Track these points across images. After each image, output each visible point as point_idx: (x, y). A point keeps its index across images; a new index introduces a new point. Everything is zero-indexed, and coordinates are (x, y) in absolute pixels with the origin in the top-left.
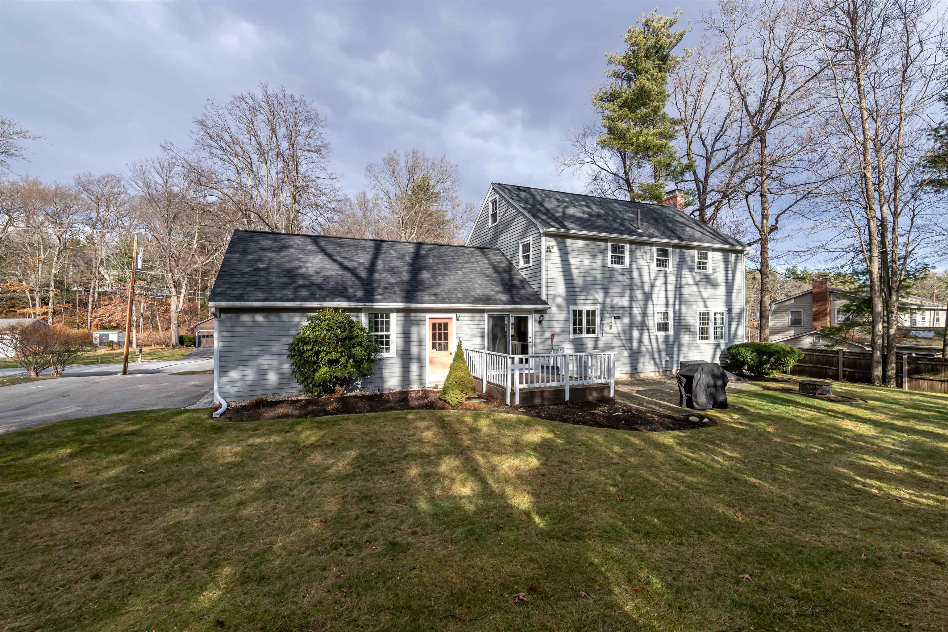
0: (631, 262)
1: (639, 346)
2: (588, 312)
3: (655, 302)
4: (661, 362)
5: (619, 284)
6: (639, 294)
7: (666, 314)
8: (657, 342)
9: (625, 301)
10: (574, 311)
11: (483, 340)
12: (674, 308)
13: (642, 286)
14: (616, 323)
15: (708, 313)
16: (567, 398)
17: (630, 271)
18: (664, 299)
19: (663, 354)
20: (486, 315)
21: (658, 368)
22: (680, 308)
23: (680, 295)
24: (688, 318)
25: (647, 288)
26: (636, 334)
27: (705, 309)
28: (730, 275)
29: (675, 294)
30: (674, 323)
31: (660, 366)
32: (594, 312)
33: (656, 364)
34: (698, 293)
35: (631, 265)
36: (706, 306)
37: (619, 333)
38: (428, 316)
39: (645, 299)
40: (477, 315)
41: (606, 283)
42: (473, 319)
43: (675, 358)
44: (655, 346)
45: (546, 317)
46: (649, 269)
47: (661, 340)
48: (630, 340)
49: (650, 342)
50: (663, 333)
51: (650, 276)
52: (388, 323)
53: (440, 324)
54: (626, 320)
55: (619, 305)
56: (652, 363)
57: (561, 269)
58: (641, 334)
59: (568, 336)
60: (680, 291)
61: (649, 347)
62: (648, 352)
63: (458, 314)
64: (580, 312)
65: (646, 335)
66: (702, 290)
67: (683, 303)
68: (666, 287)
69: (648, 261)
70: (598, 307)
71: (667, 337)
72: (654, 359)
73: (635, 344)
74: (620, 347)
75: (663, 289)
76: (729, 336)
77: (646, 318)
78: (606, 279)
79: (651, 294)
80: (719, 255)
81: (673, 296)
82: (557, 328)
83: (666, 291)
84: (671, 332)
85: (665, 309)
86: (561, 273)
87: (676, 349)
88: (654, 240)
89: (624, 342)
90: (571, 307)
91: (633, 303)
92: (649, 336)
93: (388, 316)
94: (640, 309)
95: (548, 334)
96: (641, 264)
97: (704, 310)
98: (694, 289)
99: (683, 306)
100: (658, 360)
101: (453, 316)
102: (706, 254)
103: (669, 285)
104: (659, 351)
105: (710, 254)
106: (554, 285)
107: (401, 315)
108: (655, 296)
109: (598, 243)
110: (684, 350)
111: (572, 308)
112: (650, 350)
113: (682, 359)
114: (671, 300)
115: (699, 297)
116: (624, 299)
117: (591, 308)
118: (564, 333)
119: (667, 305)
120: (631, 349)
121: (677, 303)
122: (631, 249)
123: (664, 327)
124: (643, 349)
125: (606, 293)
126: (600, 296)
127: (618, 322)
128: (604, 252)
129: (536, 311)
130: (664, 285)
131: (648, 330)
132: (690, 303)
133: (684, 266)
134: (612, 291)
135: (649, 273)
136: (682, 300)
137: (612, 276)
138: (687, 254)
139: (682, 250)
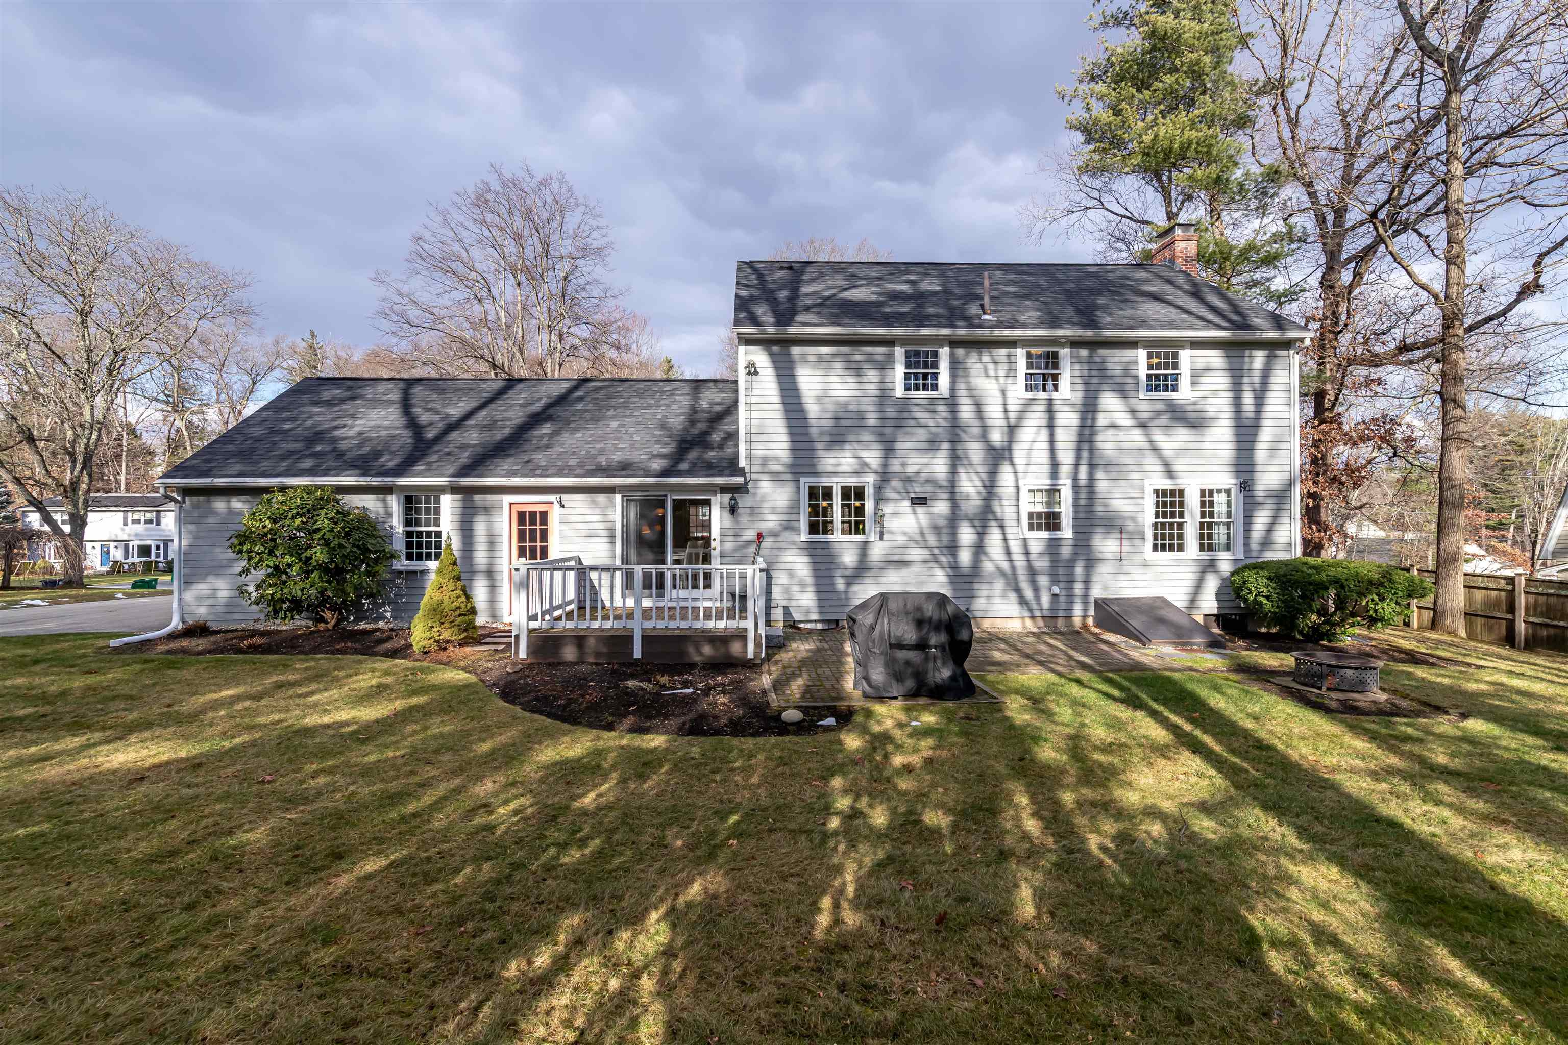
0: (953, 383)
1: (976, 562)
2: (846, 493)
3: (1020, 468)
4: (1037, 597)
5: (921, 431)
6: (975, 451)
7: (1053, 492)
8: (1027, 553)
9: (939, 466)
10: (812, 489)
11: (613, 543)
12: (1075, 480)
13: (984, 434)
14: (915, 513)
15: (1181, 492)
16: (637, 654)
17: (952, 403)
18: (1046, 461)
19: (1043, 580)
20: (618, 498)
21: (1031, 610)
22: (1091, 480)
23: (1091, 450)
24: (1114, 502)
25: (997, 438)
26: (966, 534)
27: (1169, 481)
28: (1248, 400)
29: (1079, 450)
30: (1076, 512)
31: (1035, 607)
32: (860, 491)
33: (1022, 601)
34: (1147, 446)
35: (953, 390)
36: (1170, 474)
37: (922, 534)
38: (507, 499)
39: (990, 461)
40: (601, 498)
41: (888, 430)
42: (594, 504)
43: (1078, 588)
44: (1020, 563)
45: (744, 503)
46: (1004, 397)
47: (1036, 548)
48: (953, 548)
49: (1008, 553)
50: (1044, 534)
51: (1006, 411)
52: (437, 511)
53: (533, 514)
54: (941, 507)
55: (923, 476)
56: (1013, 596)
57: (779, 407)
58: (981, 536)
59: (796, 538)
60: (1091, 442)
61: (1005, 565)
62: (1004, 575)
63: (564, 497)
64: (828, 493)
65: (994, 539)
66: (1160, 438)
67: (1101, 468)
68: (1052, 435)
69: (1002, 379)
70: (869, 480)
71: (1053, 546)
72: (1018, 590)
73: (965, 557)
74: (925, 562)
75: (1044, 437)
76: (1247, 544)
77: (996, 503)
78: (891, 423)
79: (1010, 449)
80: (1215, 357)
81: (1072, 454)
82: (771, 521)
83: (1052, 442)
84: (1067, 533)
85: (1049, 482)
86: (780, 415)
87: (1079, 569)
88: (1018, 332)
89: (936, 551)
90: (803, 480)
91: (961, 470)
92: (1005, 540)
93: (438, 501)
94: (979, 483)
95: (750, 535)
96: (981, 386)
97: (1166, 484)
98: (1137, 437)
99: (1099, 476)
100: (1028, 593)
101: (553, 498)
102: (1175, 356)
103: (1058, 431)
104: (1032, 571)
105: (1185, 356)
106: (764, 437)
107: (458, 497)
108: (1019, 453)
109: (869, 349)
110: (1103, 572)
111: (806, 482)
112: (1008, 570)
113: (1096, 592)
114: (1066, 459)
115: (1148, 453)
116: (935, 461)
117: (852, 481)
118: (787, 532)
119: (1054, 473)
120: (954, 566)
121: (1083, 469)
122: (952, 355)
123: (1051, 521)
124: (988, 566)
125: (889, 450)
126: (873, 456)
127: (920, 510)
128: (885, 365)
129: (724, 489)
130: (1045, 431)
131: (1002, 527)
132: (1124, 469)
133: (1105, 387)
134: (904, 445)
135: (1005, 405)
136: (1096, 461)
137: (905, 415)
138: (1116, 359)
139: (1102, 352)
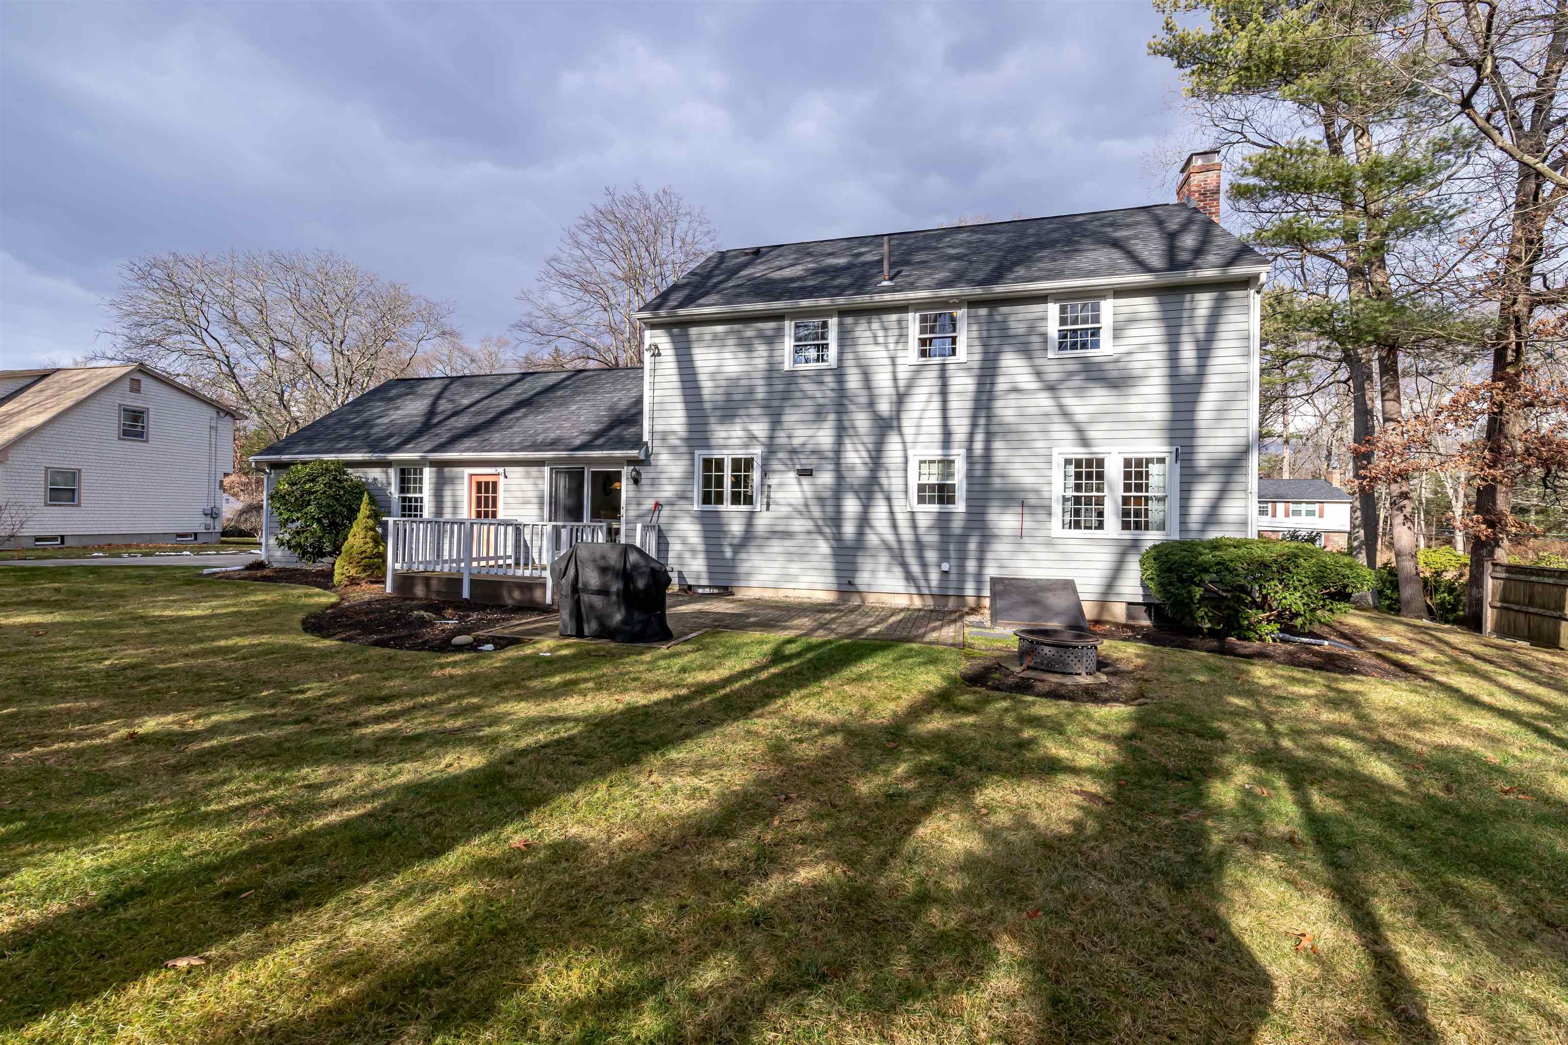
0: (841, 353)
1: (860, 533)
2: (736, 463)
3: (909, 439)
4: (925, 573)
5: (808, 402)
6: (861, 421)
7: (947, 463)
8: (914, 526)
9: (825, 437)
10: (707, 463)
11: (542, 509)
12: (970, 450)
13: (871, 404)
14: (800, 484)
15: (1100, 463)
16: (466, 594)
17: (839, 373)
18: (937, 430)
19: (931, 556)
20: (547, 470)
21: (918, 587)
22: (988, 449)
23: (988, 417)
24: (1013, 473)
25: (884, 407)
26: (851, 506)
27: (1084, 450)
28: (1188, 353)
29: (974, 417)
30: (969, 484)
31: (922, 583)
32: (749, 463)
33: (909, 577)
34: (1055, 410)
35: (840, 360)
36: (1084, 441)
37: (807, 505)
38: (468, 471)
39: (877, 431)
40: (534, 470)
41: (775, 403)
42: (528, 476)
43: (971, 566)
44: (907, 538)
45: (646, 474)
46: (894, 364)
47: (924, 522)
48: (837, 520)
49: (894, 526)
50: (935, 508)
51: (895, 379)
52: (421, 480)
53: (487, 484)
54: (826, 478)
55: (809, 447)
56: (898, 571)
57: (678, 385)
58: (866, 507)
59: (690, 507)
60: (989, 409)
61: (890, 538)
62: (889, 548)
63: (507, 469)
64: (720, 464)
65: (879, 511)
66: (1070, 401)
67: (999, 437)
68: (945, 402)
69: (892, 346)
70: (757, 452)
71: (943, 520)
72: (904, 565)
73: (849, 529)
74: (809, 532)
75: (936, 405)
76: (1183, 523)
77: (882, 474)
78: (779, 396)
79: (899, 419)
80: (1145, 306)
81: (966, 421)
82: (668, 491)
83: (944, 410)
84: (960, 506)
85: (940, 452)
86: (678, 392)
87: (972, 546)
88: (911, 295)
89: (820, 523)
90: (697, 452)
91: (847, 441)
92: (892, 513)
93: (421, 473)
94: (864, 454)
95: (649, 504)
96: (869, 355)
97: (1080, 453)
98: (1044, 401)
99: (997, 445)
100: (916, 569)
101: (500, 470)
102: (1096, 308)
103: (952, 397)
104: (920, 546)
105: (1107, 307)
106: (664, 414)
107: (434, 469)
108: (908, 422)
109: (760, 325)
110: (1000, 549)
111: (700, 454)
112: (895, 545)
113: (991, 571)
114: (960, 426)
115: (1057, 419)
116: (821, 433)
117: (741, 454)
118: (682, 502)
119: (947, 441)
120: (838, 537)
121: (979, 437)
122: (840, 325)
123: (943, 493)
124: (872, 539)
125: (776, 422)
126: (760, 429)
127: (805, 481)
128: (772, 340)
129: (632, 462)
130: (937, 398)
131: (889, 499)
132: (1027, 436)
133: (1006, 348)
134: (791, 418)
135: (894, 372)
136: (995, 429)
137: (793, 387)
138: (1020, 317)
139: (1004, 309)
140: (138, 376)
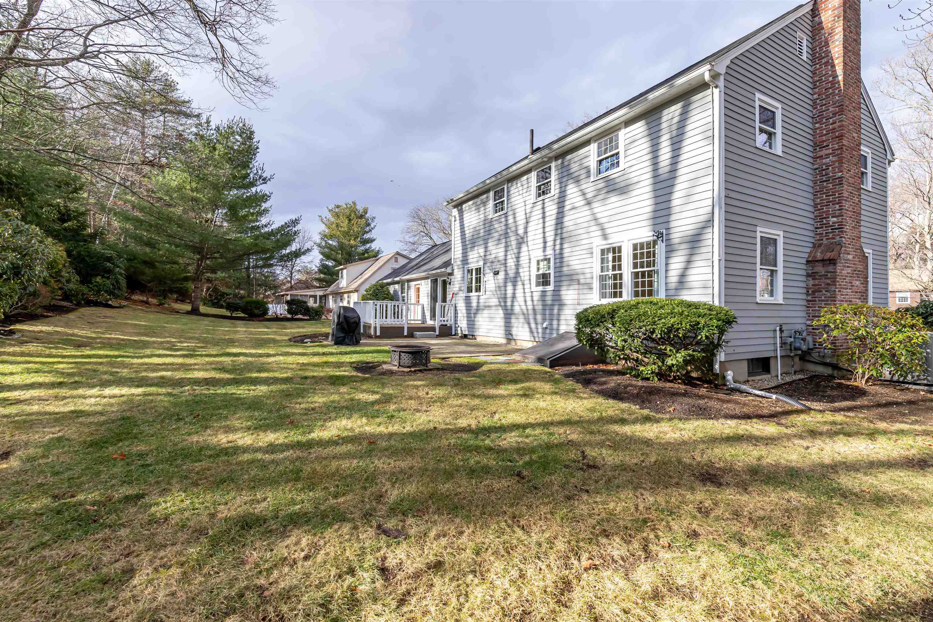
0: (508, 204)
1: (513, 305)
2: (476, 271)
3: (531, 248)
4: (537, 328)
5: (496, 234)
6: (513, 241)
8: (533, 300)
9: (501, 252)
10: (468, 271)
11: (428, 298)
12: (555, 250)
13: (517, 230)
14: (494, 280)
15: (619, 249)
17: (506, 216)
18: (541, 241)
19: (539, 317)
20: (430, 279)
21: (534, 336)
22: (561, 249)
23: (562, 228)
24: (571, 263)
25: (521, 231)
26: (510, 290)
29: (556, 230)
30: (555, 272)
31: (536, 334)
32: (480, 270)
33: (531, 332)
34: (591, 218)
35: (508, 208)
37: (496, 291)
38: (414, 283)
39: (518, 245)
40: (427, 281)
41: (486, 237)
42: (426, 284)
43: (555, 324)
44: (530, 307)
45: (453, 280)
46: (525, 205)
47: (536, 297)
48: (505, 298)
49: (525, 301)
50: (541, 288)
51: (525, 214)
53: (418, 288)
54: (502, 275)
55: (497, 259)
56: (527, 327)
57: (460, 234)
58: (515, 290)
59: (463, 295)
60: (562, 223)
61: (524, 307)
62: (524, 314)
63: (422, 281)
64: (472, 272)
65: (520, 292)
66: (598, 210)
67: (567, 240)
68: (544, 223)
69: (525, 195)
70: (482, 264)
71: (544, 296)
72: (529, 324)
74: (497, 306)
75: (541, 225)
76: (667, 290)
77: (520, 271)
78: (487, 233)
79: (526, 237)
81: (553, 233)
82: (457, 287)
83: (544, 228)
84: (551, 287)
85: (543, 254)
86: (460, 238)
87: (555, 311)
89: (500, 300)
91: (509, 253)
92: (524, 293)
94: (514, 260)
96: (516, 202)
97: (606, 244)
98: (586, 213)
99: (565, 245)
100: (533, 326)
101: (420, 282)
102: (617, 139)
103: (547, 219)
104: (535, 312)
105: (623, 135)
107: (407, 283)
108: (530, 238)
109: (482, 197)
111: (466, 267)
112: (525, 311)
114: (550, 238)
115: (592, 223)
116: (500, 250)
117: (477, 266)
118: (461, 292)
119: (545, 246)
120: (505, 308)
121: (558, 242)
122: (508, 188)
123: (546, 279)
124: (517, 308)
125: (486, 247)
126: (482, 251)
127: (496, 277)
128: (486, 204)
130: (541, 221)
131: (523, 285)
132: (579, 238)
133: (571, 181)
134: (491, 245)
135: (525, 210)
136: (565, 235)
137: (492, 227)
138: (576, 159)
139: (569, 157)
140: (397, 256)
